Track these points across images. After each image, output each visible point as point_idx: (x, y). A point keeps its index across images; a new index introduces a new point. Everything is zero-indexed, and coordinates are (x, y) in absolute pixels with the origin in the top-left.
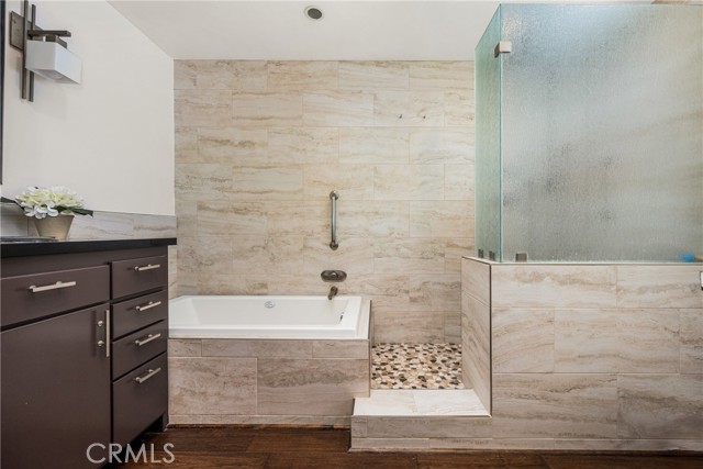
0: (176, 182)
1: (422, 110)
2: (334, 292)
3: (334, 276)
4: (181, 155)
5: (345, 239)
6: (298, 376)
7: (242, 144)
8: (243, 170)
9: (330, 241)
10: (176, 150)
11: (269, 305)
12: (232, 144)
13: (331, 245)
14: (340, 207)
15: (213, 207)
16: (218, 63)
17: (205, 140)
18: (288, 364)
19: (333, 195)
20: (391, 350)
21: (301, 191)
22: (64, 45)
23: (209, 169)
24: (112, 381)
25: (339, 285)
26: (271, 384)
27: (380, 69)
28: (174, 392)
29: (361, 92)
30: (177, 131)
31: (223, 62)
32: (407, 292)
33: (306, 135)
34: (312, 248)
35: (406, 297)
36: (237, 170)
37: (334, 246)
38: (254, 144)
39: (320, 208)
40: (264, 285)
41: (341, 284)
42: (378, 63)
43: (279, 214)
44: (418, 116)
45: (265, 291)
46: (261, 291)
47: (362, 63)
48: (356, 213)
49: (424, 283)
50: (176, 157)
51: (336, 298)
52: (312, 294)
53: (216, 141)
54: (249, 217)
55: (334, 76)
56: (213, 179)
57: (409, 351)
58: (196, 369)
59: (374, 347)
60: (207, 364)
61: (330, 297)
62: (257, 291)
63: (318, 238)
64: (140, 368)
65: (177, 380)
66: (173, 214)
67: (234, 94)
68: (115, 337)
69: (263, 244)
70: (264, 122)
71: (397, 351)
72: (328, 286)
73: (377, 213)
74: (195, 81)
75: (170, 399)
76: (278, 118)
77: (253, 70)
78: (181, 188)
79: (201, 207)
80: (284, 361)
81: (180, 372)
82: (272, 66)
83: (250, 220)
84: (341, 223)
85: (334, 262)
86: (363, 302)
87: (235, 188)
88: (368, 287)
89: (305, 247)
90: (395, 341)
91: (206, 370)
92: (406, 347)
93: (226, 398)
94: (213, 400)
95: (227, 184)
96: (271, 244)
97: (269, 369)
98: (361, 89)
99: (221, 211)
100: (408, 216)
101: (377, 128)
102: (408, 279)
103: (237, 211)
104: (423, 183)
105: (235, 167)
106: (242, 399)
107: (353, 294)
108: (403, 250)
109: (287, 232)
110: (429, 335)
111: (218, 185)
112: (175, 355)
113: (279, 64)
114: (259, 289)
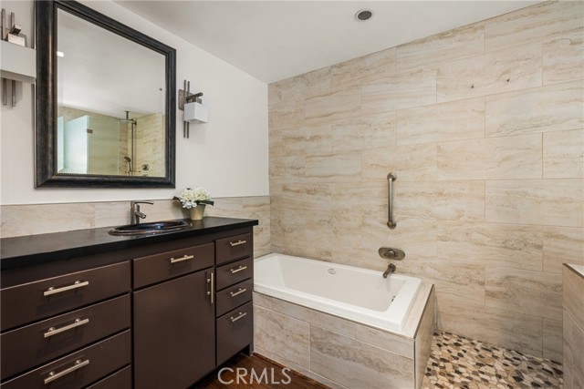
0: (270, 171)
1: (505, 73)
2: (392, 269)
3: (391, 254)
4: (273, 151)
5: (403, 219)
6: (342, 351)
7: (312, 139)
8: (313, 159)
9: (387, 220)
10: (270, 148)
11: (331, 271)
12: (305, 139)
13: (388, 224)
14: (398, 188)
15: (292, 188)
16: (296, 79)
17: (286, 139)
18: (334, 337)
19: (390, 176)
20: (457, 345)
21: (360, 174)
22: (200, 102)
23: (290, 160)
24: (216, 318)
25: (396, 263)
26: (321, 349)
27: (443, 41)
28: (256, 331)
29: (421, 71)
30: (270, 135)
31: (299, 76)
32: (482, 284)
33: (364, 123)
34: (369, 225)
35: (481, 290)
36: (308, 159)
37: (391, 225)
38: (320, 138)
39: (378, 189)
40: (329, 253)
41: (398, 262)
42: (442, 36)
43: (341, 195)
44: (498, 80)
45: (329, 258)
46: (326, 257)
47: (423, 41)
48: (416, 194)
49: (507, 277)
50: (270, 153)
51: (393, 277)
52: (370, 267)
53: (294, 138)
54: (317, 196)
55: (392, 62)
56: (292, 168)
57: (482, 352)
58: (269, 318)
59: (436, 334)
60: (276, 317)
61: (385, 275)
62: (323, 258)
63: (375, 217)
64: (234, 310)
65: (259, 323)
66: (268, 194)
67: (306, 99)
68: (218, 289)
69: (327, 219)
70: (328, 118)
71: (465, 348)
72: (385, 263)
73: (441, 194)
74: (280, 97)
75: (255, 334)
76: (340, 112)
77: (320, 77)
78: (273, 175)
79: (285, 189)
80: (331, 333)
81: (259, 317)
82: (335, 71)
83: (318, 199)
84: (398, 204)
85: (392, 240)
86: (422, 285)
87: (307, 174)
88: (429, 270)
89: (363, 224)
90: (464, 334)
91: (275, 321)
92: (479, 346)
93: (289, 348)
94: (280, 345)
95: (301, 171)
96: (334, 219)
97: (319, 336)
98: (420, 68)
99: (298, 192)
100: (484, 198)
101: (440, 104)
102: (483, 269)
103: (309, 192)
104: (506, 159)
105: (307, 157)
106: (299, 353)
107: (412, 274)
108: (476, 236)
109: (347, 210)
110: (515, 340)
111: (296, 172)
112: (258, 304)
113: (340, 66)
114: (324, 256)
